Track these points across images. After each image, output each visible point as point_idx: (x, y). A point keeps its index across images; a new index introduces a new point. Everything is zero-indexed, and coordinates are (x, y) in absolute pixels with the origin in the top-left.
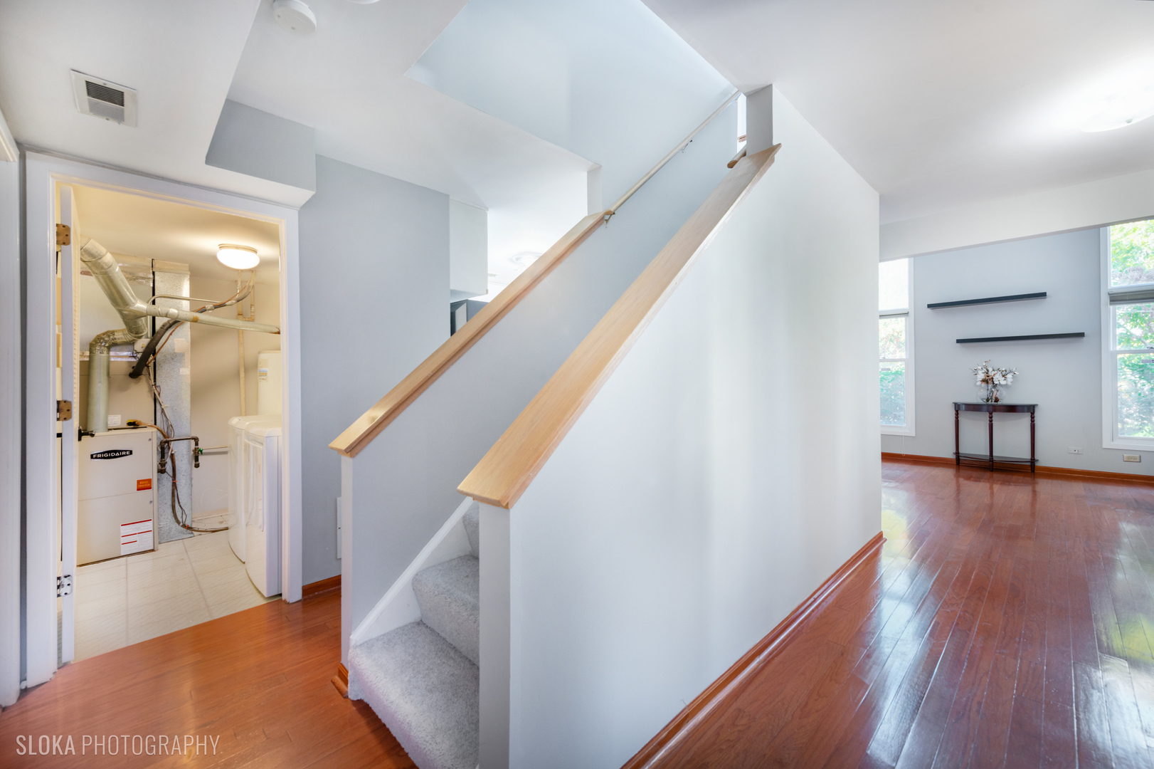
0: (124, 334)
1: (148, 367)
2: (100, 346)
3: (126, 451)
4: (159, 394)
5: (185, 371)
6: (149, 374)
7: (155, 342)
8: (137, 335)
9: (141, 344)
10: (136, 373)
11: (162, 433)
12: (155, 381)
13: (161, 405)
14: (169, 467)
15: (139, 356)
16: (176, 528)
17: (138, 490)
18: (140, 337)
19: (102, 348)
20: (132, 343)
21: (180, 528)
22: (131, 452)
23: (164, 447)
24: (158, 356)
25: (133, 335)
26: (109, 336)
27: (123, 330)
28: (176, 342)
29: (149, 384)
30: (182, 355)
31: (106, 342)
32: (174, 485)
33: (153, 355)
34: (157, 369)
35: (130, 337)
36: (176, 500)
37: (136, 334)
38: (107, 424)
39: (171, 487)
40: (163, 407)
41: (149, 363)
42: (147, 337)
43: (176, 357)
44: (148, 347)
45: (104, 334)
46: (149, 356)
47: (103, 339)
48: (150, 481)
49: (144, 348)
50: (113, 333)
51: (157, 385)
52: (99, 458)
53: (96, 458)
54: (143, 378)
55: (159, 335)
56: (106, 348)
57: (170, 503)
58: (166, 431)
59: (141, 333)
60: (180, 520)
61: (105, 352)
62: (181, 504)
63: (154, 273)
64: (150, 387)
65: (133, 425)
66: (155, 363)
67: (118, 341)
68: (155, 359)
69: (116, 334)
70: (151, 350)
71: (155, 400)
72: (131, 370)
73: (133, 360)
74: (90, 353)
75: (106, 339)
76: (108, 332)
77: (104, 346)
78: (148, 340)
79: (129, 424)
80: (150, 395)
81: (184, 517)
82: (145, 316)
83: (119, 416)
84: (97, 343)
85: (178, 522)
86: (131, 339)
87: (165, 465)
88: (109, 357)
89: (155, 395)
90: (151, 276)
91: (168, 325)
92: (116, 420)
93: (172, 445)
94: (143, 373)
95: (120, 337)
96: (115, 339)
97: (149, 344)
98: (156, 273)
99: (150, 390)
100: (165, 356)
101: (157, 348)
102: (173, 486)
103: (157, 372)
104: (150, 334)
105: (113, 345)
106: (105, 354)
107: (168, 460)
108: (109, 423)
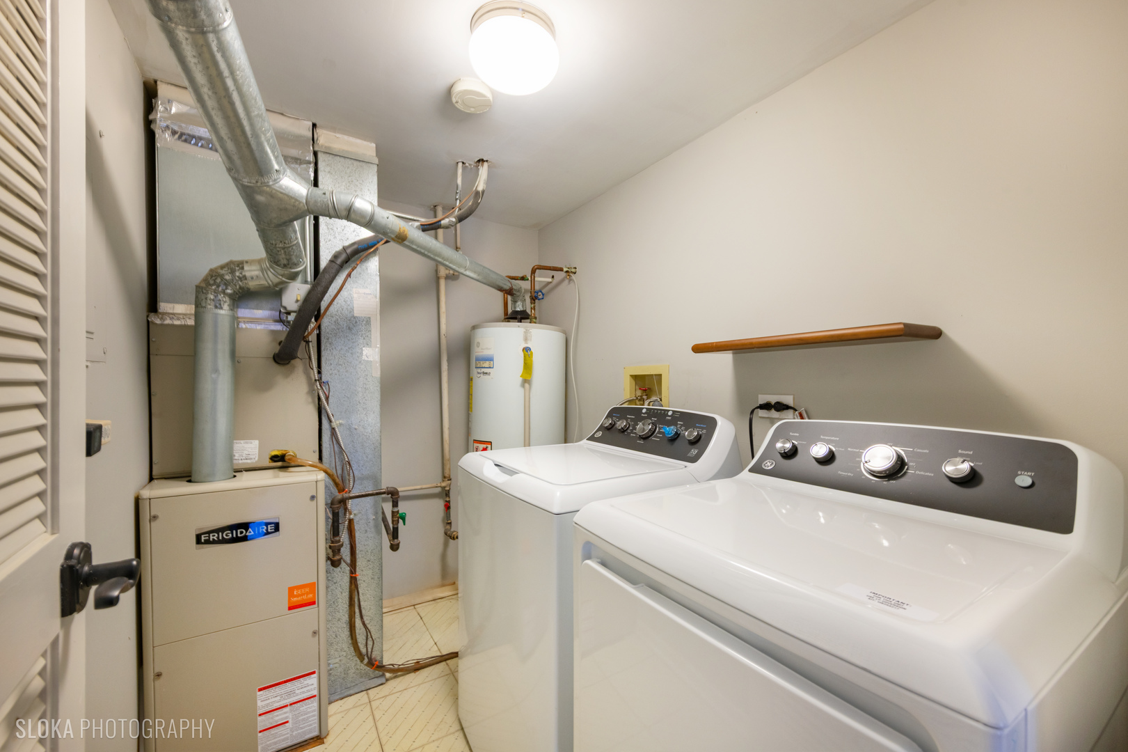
0: (262, 270)
1: (308, 342)
2: (216, 292)
3: (267, 524)
4: (327, 399)
5: (371, 354)
6: (310, 358)
7: (320, 289)
8: (287, 271)
9: (295, 294)
10: (284, 356)
11: (334, 480)
12: (319, 372)
13: (330, 421)
14: (345, 552)
15: (291, 318)
16: (356, 665)
17: (290, 608)
18: (293, 277)
19: (221, 296)
20: (275, 293)
21: (363, 667)
22: (277, 527)
23: (337, 510)
24: (326, 322)
25: (280, 270)
26: (233, 272)
27: (260, 261)
28: (355, 296)
29: (309, 378)
30: (368, 321)
31: (227, 284)
32: (353, 581)
33: (316, 320)
34: (323, 348)
35: (272, 278)
36: (357, 610)
37: (285, 266)
38: (231, 457)
39: (348, 584)
40: (334, 425)
41: (310, 334)
42: (306, 282)
43: (354, 326)
44: (307, 299)
45: (222, 267)
46: (309, 322)
47: (222, 276)
48: (312, 587)
49: (299, 303)
50: (241, 265)
51: (324, 379)
52: (214, 542)
53: (208, 542)
54: (298, 364)
55: (327, 276)
56: (227, 299)
57: (346, 618)
58: (339, 472)
59: (296, 265)
60: (363, 650)
61: (226, 307)
62: (365, 618)
63: (315, 154)
64: (311, 384)
65: (282, 461)
66: (319, 336)
67: (252, 285)
68: (319, 327)
69: (246, 268)
70: (312, 309)
71: (320, 410)
72: (277, 349)
73: (279, 327)
74: (197, 306)
75: (228, 277)
76: (231, 262)
77: (224, 292)
78: (308, 287)
79: (274, 458)
80: (310, 400)
81: (370, 643)
82: (300, 216)
83: (256, 443)
84: (209, 284)
85: (361, 656)
86: (276, 280)
87: (339, 550)
88: (235, 320)
89: (319, 399)
90: (311, 158)
91: (343, 257)
92: (249, 450)
93: (350, 504)
94: (299, 355)
95: (255, 275)
96: (245, 277)
97: (310, 293)
98: (320, 156)
99: (311, 390)
100: (336, 322)
101: (324, 304)
102: (351, 583)
103: (323, 353)
104: (310, 277)
105: (243, 296)
106: (225, 311)
107: (344, 537)
108: (237, 456)
